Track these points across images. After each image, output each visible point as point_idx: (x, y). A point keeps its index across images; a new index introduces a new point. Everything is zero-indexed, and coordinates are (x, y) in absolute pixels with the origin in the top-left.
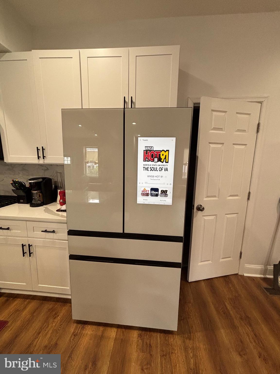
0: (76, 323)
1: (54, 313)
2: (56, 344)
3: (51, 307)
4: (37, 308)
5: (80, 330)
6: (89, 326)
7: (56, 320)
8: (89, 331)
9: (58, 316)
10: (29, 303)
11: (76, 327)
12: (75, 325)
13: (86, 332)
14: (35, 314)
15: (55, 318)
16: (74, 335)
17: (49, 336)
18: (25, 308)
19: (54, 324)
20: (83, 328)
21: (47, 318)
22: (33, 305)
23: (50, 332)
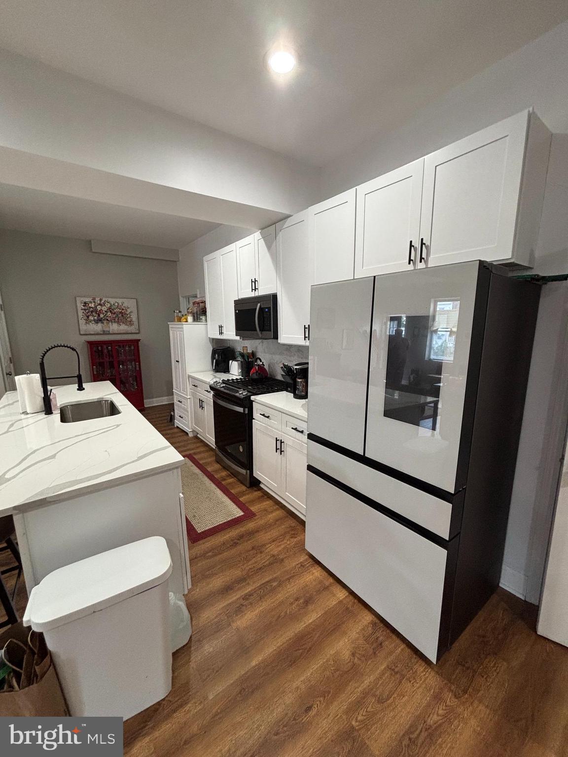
0: (309, 556)
1: (293, 532)
2: (282, 560)
3: (293, 525)
4: (281, 519)
5: (309, 564)
6: (320, 568)
7: (292, 540)
8: (317, 572)
9: (296, 537)
10: (277, 509)
11: (306, 560)
12: (307, 557)
13: (314, 571)
14: (277, 523)
15: (292, 537)
16: (301, 565)
17: (280, 549)
18: (272, 512)
19: (288, 543)
20: (312, 566)
21: (285, 533)
22: (279, 513)
23: (282, 547)
